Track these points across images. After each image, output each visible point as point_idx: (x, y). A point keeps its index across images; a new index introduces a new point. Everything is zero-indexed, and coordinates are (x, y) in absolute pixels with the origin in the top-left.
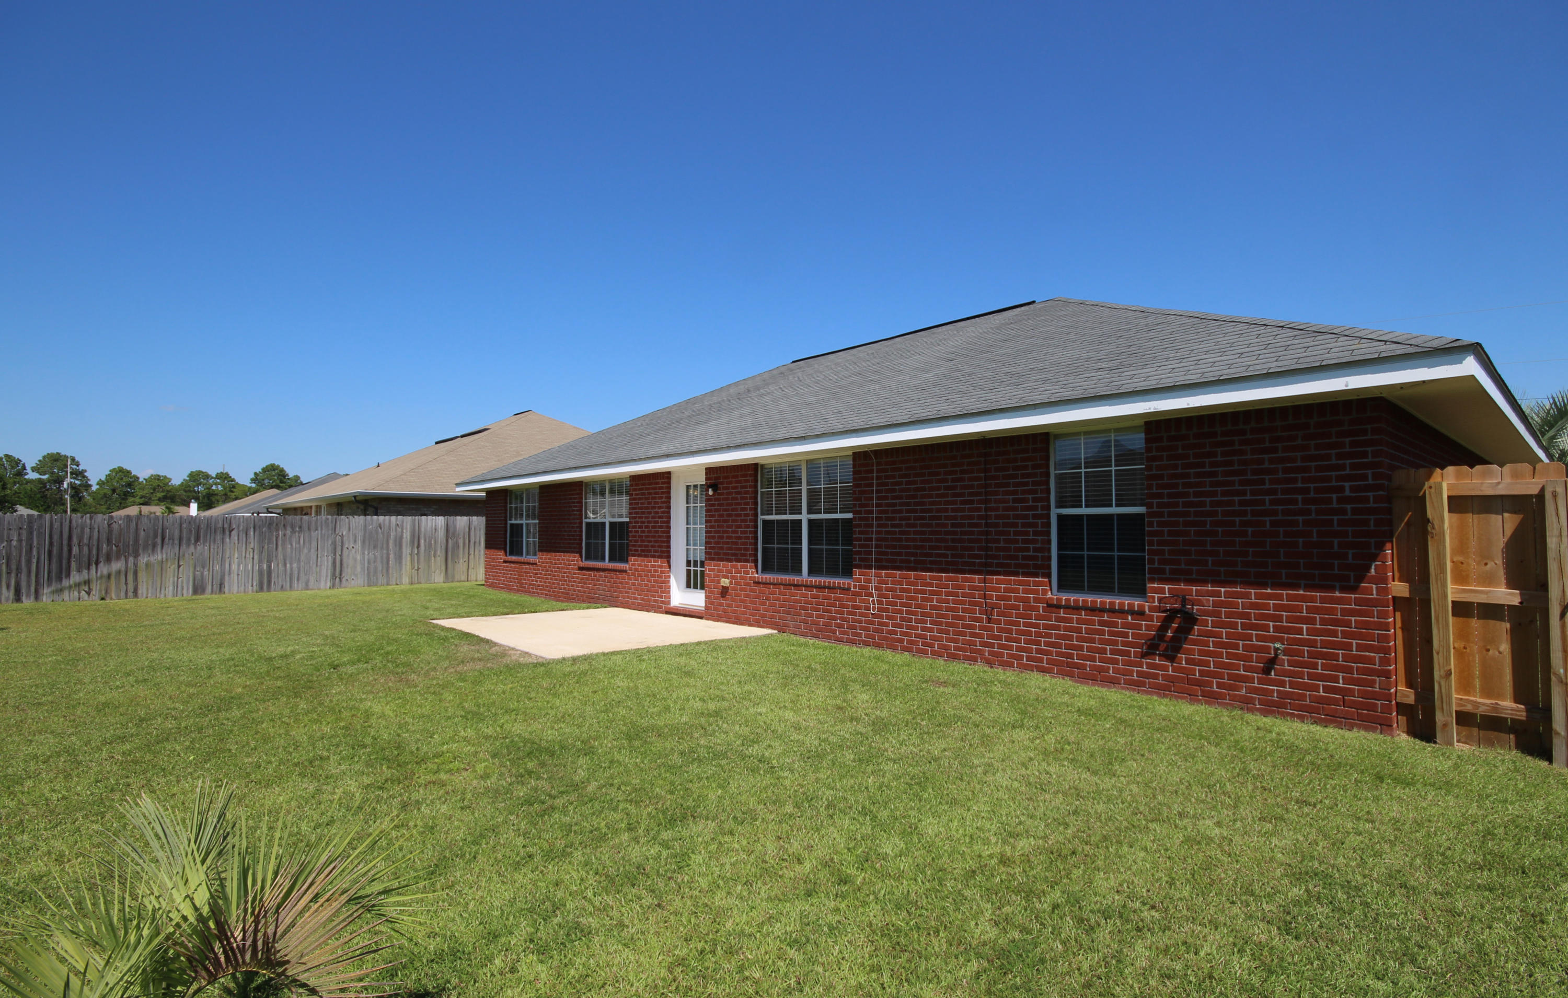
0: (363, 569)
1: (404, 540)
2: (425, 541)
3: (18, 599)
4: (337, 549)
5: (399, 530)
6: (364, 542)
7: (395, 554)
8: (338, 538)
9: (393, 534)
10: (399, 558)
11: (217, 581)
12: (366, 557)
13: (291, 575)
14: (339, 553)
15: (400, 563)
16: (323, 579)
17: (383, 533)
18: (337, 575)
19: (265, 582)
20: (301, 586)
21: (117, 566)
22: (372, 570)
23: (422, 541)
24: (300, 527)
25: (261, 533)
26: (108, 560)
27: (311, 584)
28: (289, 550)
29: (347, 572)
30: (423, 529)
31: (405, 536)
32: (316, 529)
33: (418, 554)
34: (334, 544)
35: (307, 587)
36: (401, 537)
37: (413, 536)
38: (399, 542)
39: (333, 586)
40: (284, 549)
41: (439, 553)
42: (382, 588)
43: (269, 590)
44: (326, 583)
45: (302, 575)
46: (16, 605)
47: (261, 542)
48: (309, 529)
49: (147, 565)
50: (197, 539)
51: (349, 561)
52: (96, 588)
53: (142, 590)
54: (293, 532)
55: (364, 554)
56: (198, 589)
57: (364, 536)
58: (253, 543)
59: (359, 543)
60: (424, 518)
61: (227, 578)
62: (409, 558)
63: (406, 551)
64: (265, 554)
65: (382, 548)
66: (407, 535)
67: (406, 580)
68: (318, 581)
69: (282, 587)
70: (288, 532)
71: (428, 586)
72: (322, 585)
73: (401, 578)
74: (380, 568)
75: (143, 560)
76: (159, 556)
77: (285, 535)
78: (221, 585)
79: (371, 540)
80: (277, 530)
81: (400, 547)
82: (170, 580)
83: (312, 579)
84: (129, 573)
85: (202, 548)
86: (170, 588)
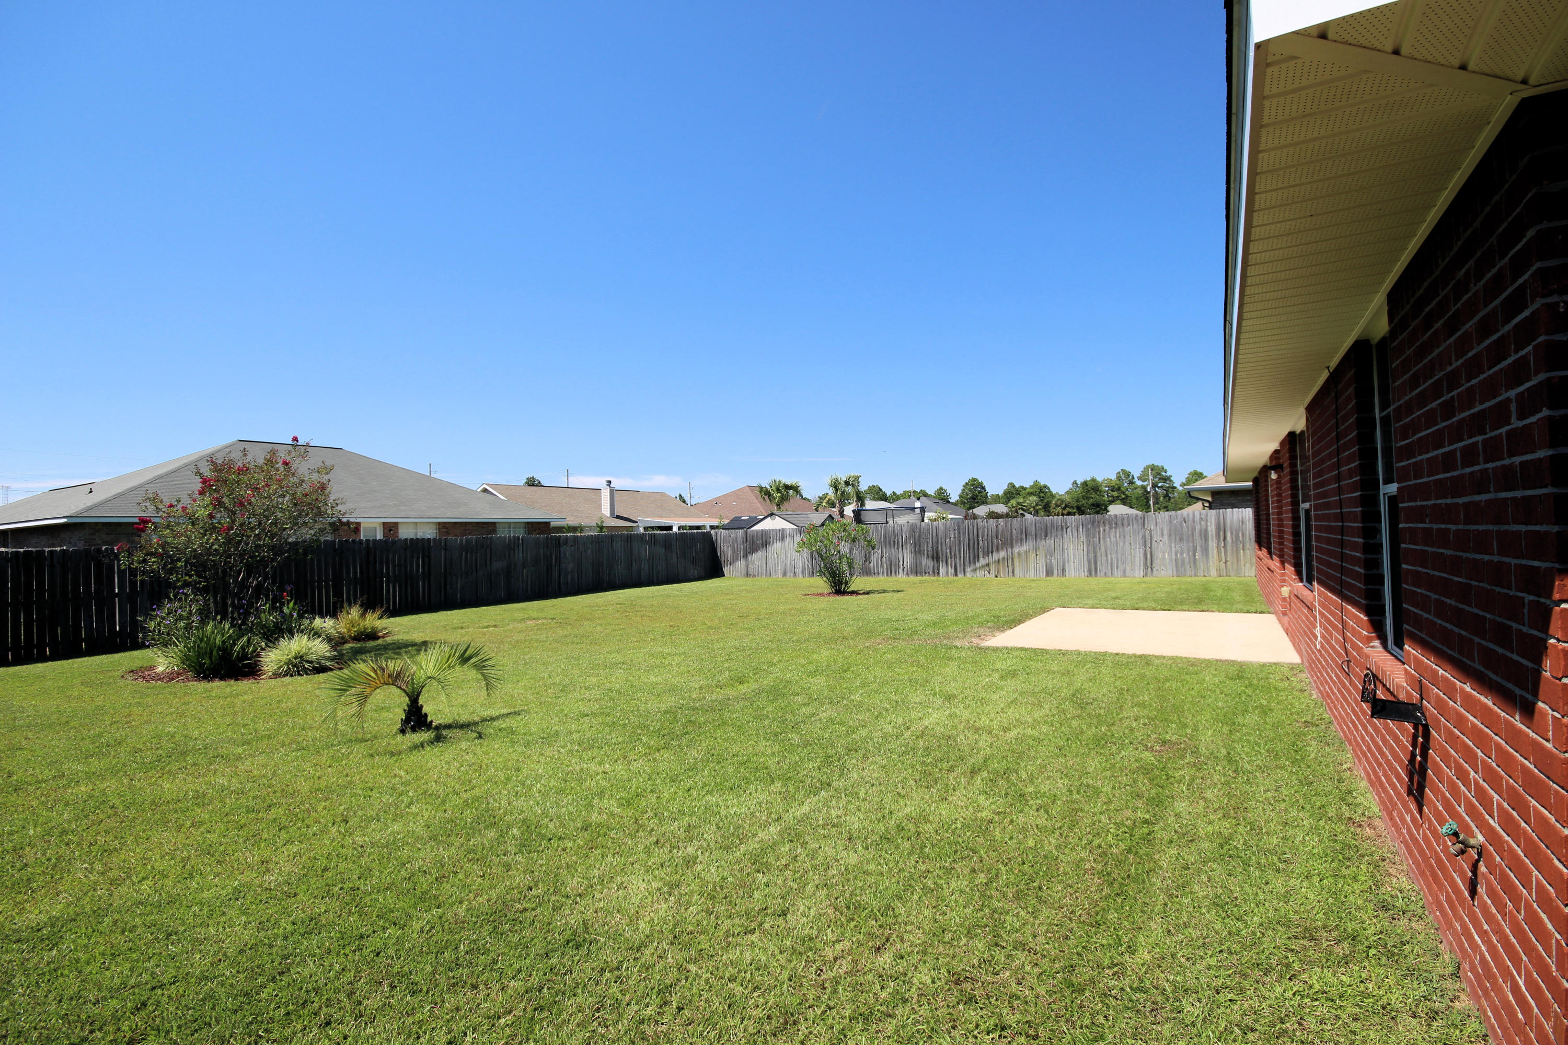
0: (1171, 560)
1: (1210, 533)
2: (1232, 533)
3: (956, 575)
4: (1147, 542)
5: (1203, 523)
6: (1170, 535)
7: (1201, 547)
8: (1147, 532)
9: (1198, 528)
10: (1206, 550)
11: (1060, 568)
12: (1173, 549)
13: (1112, 564)
14: (1148, 545)
15: (1207, 555)
16: (1137, 568)
17: (1188, 527)
18: (1149, 564)
19: (1093, 570)
20: (1120, 573)
21: (1002, 554)
22: (1180, 562)
23: (1228, 534)
24: (1116, 523)
25: (1087, 529)
26: (998, 550)
27: (1128, 573)
28: (1108, 542)
29: (1157, 563)
30: (1228, 522)
31: (1209, 529)
32: (1129, 525)
33: (1225, 547)
34: (1144, 537)
35: (1124, 575)
36: (1206, 531)
37: (1218, 529)
38: (1205, 535)
39: (1146, 575)
40: (1105, 542)
41: (1248, 546)
42: (1189, 579)
43: (1096, 576)
44: (1139, 572)
45: (1120, 564)
46: (956, 578)
47: (1088, 536)
48: (1123, 525)
49: (1019, 553)
50: (1046, 536)
51: (1158, 555)
52: (992, 568)
53: (1017, 572)
54: (1111, 528)
55: (1171, 546)
56: (1049, 573)
57: (1170, 530)
58: (1083, 538)
59: (1166, 537)
60: (1229, 510)
61: (1066, 565)
62: (1215, 552)
63: (1212, 544)
64: (1091, 547)
65: (1188, 541)
66: (1212, 529)
67: (1214, 572)
68: (1132, 569)
69: (1105, 574)
70: (1107, 528)
71: (1237, 579)
72: (1137, 572)
73: (1209, 570)
74: (1187, 560)
75: (1016, 550)
76: (1025, 548)
77: (1104, 531)
78: (1063, 570)
79: (1177, 535)
80: (1099, 527)
81: (1206, 540)
82: (1032, 565)
83: (1128, 568)
84: (1009, 560)
85: (1050, 542)
86: (1033, 571)
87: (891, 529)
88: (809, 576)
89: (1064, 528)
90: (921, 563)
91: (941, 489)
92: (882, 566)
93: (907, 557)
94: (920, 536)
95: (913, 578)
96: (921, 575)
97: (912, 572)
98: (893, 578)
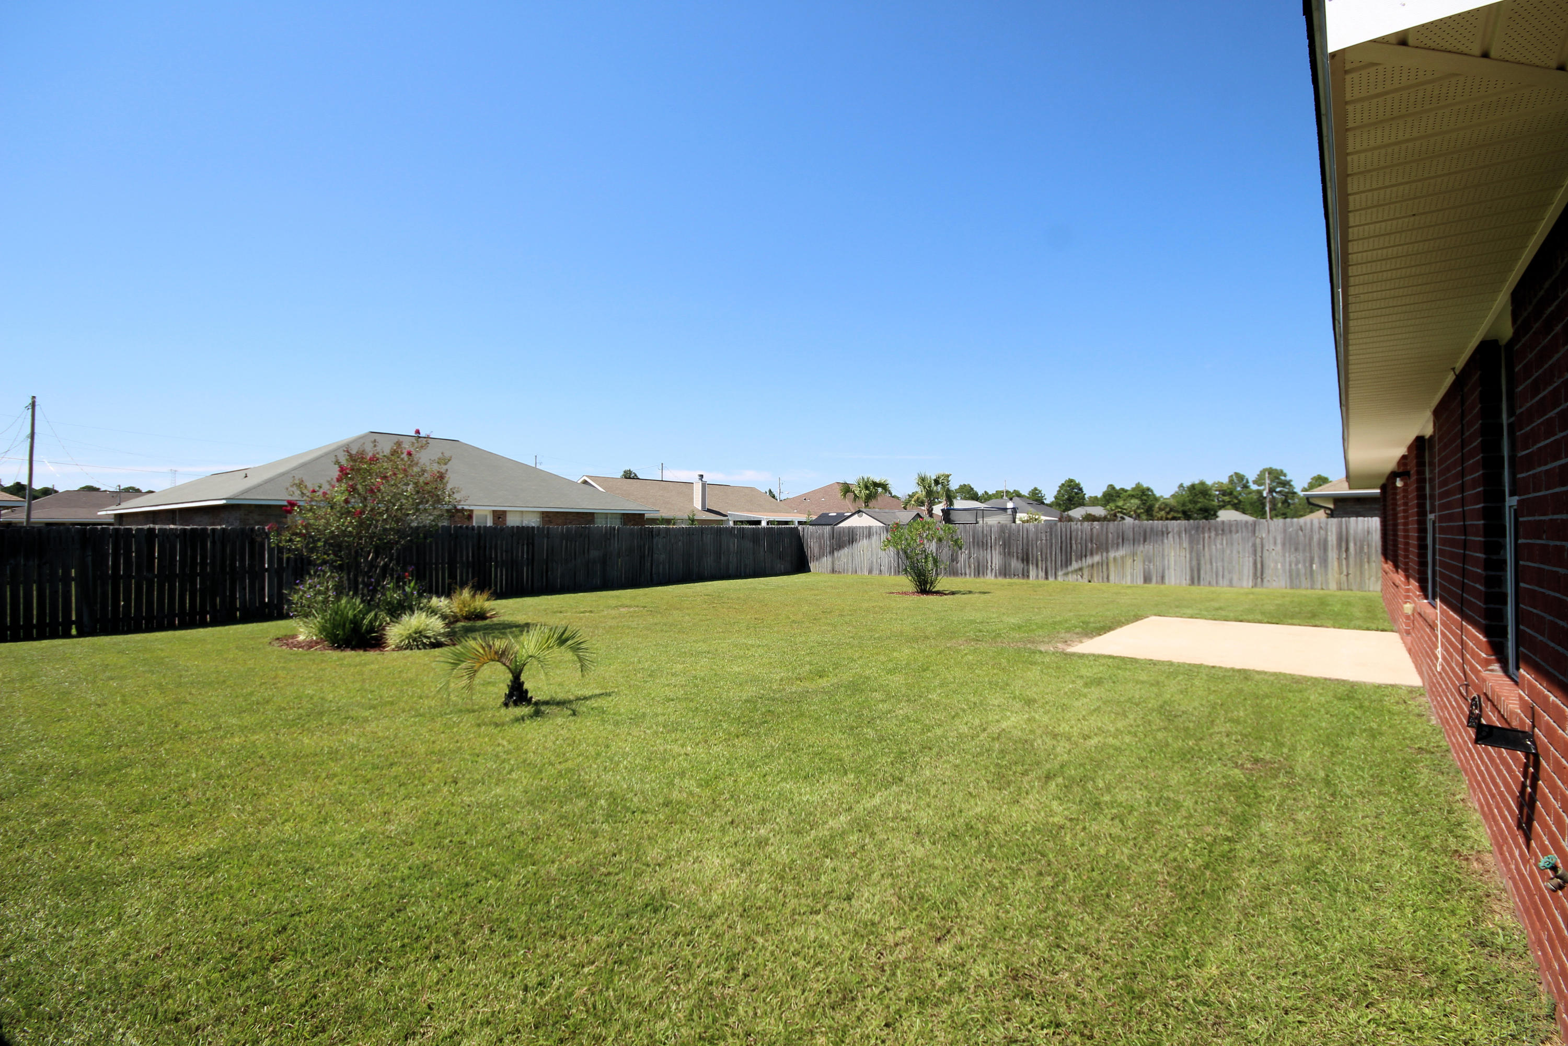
0: (1284, 570)
1: (1330, 543)
2: (1355, 544)
3: (1047, 578)
4: (1257, 551)
5: (1322, 532)
6: (1284, 545)
7: (1319, 557)
8: (1258, 541)
9: (1316, 538)
10: (1324, 562)
11: (1160, 575)
12: (1287, 560)
13: (1217, 572)
14: (1259, 554)
15: (1326, 567)
16: (1245, 578)
17: (1305, 536)
18: (1259, 573)
19: (1195, 578)
20: (1226, 582)
21: (1097, 558)
22: (1294, 574)
23: (1352, 545)
24: (1223, 530)
25: (1191, 535)
26: (1092, 554)
27: (1235, 582)
28: (1214, 550)
29: (1268, 573)
30: (1352, 532)
31: (1329, 538)
32: (1237, 532)
33: (1347, 558)
34: (1254, 545)
35: (1231, 585)
36: (1326, 541)
37: (1340, 539)
38: (1324, 545)
39: (1255, 585)
40: (1210, 549)
41: (1373, 558)
42: (1304, 592)
43: (1199, 584)
44: (1247, 583)
45: (1226, 573)
46: (1046, 582)
47: (1191, 542)
48: (1231, 532)
49: (1115, 559)
50: (1145, 541)
51: (1270, 564)
52: (1086, 572)
53: (1112, 578)
54: (1217, 535)
55: (1284, 556)
56: (1147, 579)
57: (1284, 538)
58: (1186, 544)
59: (1279, 547)
60: (1353, 519)
61: (1166, 572)
62: (1336, 564)
63: (1332, 555)
64: (1194, 554)
65: (1304, 550)
66: (1332, 539)
67: (1333, 586)
68: (1240, 579)
69: (1210, 583)
70: (1213, 534)
71: (1360, 594)
72: (1245, 584)
73: (1327, 583)
74: (1302, 571)
75: (1112, 555)
76: (1121, 552)
77: (1210, 537)
78: (1163, 578)
79: (1291, 543)
80: (1203, 533)
81: (1325, 549)
82: (1128, 571)
83: (1235, 578)
84: (1104, 565)
85: (1148, 548)
86: (1129, 577)
87: (980, 529)
88: (895, 574)
89: (1164, 533)
90: (1010, 565)
91: (1036, 489)
92: (970, 567)
93: (995, 559)
94: (1009, 537)
95: (1001, 580)
96: (1010, 577)
97: (1000, 574)
98: (981, 579)
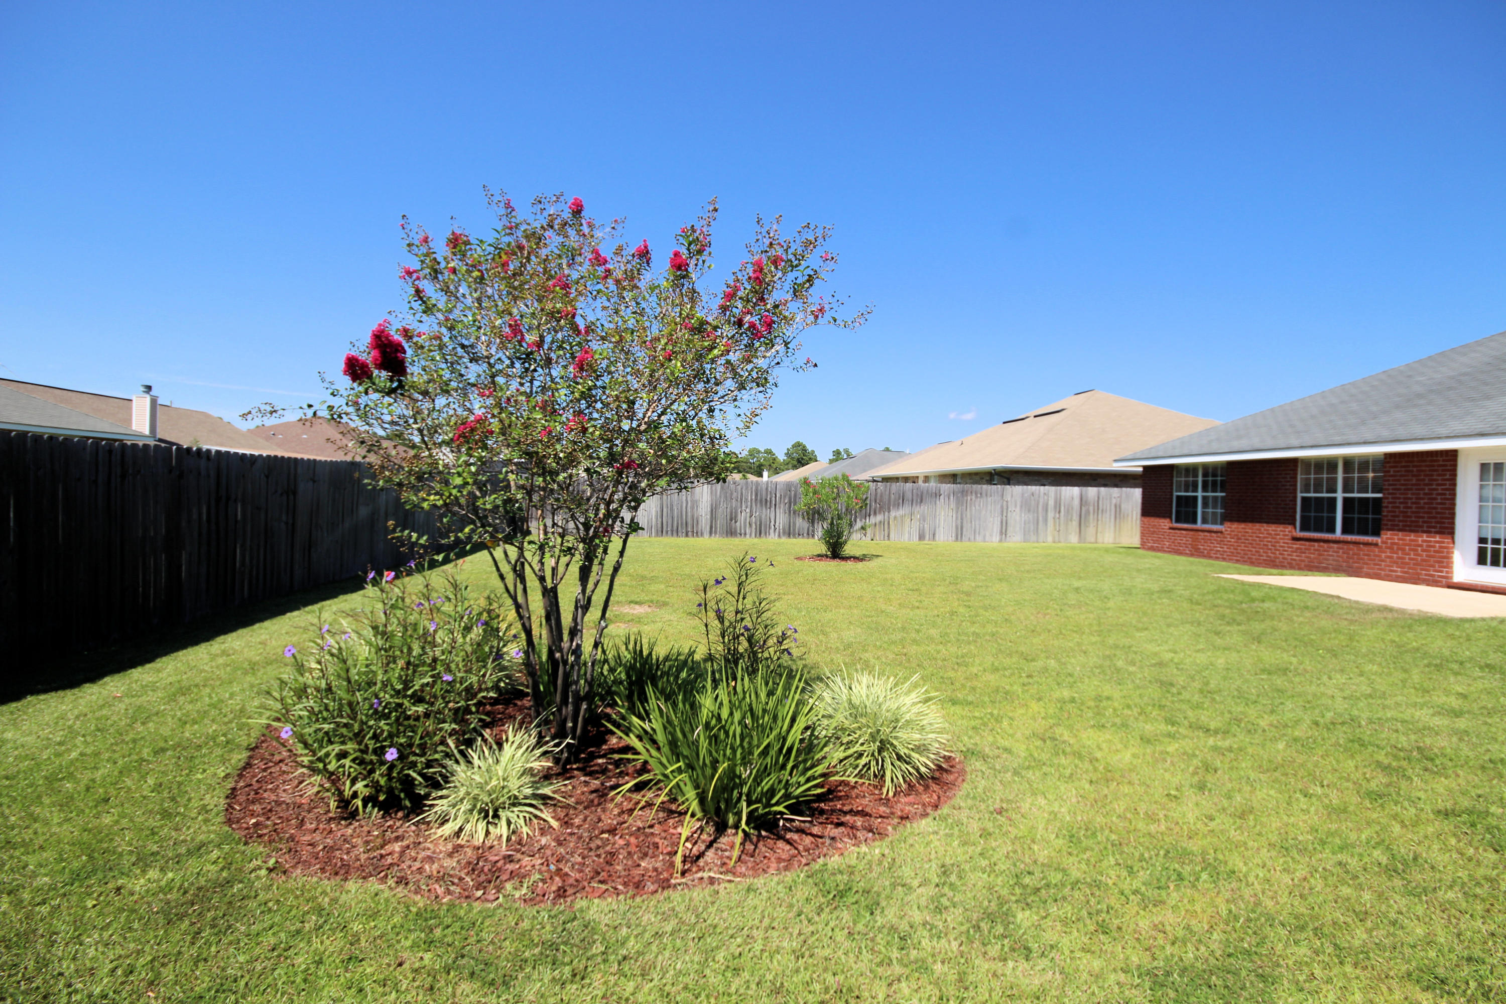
0: (1020, 527)
1: (1049, 507)
2: (1065, 508)
4: (1004, 511)
5: (1046, 497)
6: (1021, 507)
7: (1043, 517)
8: (1005, 504)
9: (1041, 501)
10: (1046, 520)
11: (932, 533)
12: (1023, 519)
13: (975, 530)
14: (1005, 514)
15: (1047, 525)
16: (995, 534)
17: (1035, 500)
18: (1004, 532)
19: (959, 535)
20: (981, 538)
21: (879, 518)
22: (1027, 530)
23: (1062, 509)
25: (958, 498)
26: (875, 514)
27: (987, 538)
28: (974, 511)
29: (1010, 529)
30: (1063, 498)
32: (991, 496)
33: (1059, 518)
34: (1002, 507)
35: (984, 540)
36: (1047, 505)
37: (1056, 502)
38: (1046, 508)
39: (1001, 541)
40: (971, 510)
42: (1032, 545)
43: (961, 540)
44: (996, 538)
45: (981, 530)
47: (958, 504)
48: (986, 495)
49: (895, 518)
50: (921, 501)
51: (1012, 523)
52: (869, 531)
53: (892, 536)
54: (977, 497)
55: (1021, 516)
56: (921, 537)
57: (1022, 502)
58: (953, 505)
59: (1019, 508)
60: (1064, 488)
61: (937, 530)
62: (1052, 522)
63: (1051, 515)
64: (959, 515)
65: (1034, 512)
66: (1051, 503)
67: (1050, 539)
68: (991, 535)
69: (969, 538)
70: (974, 497)
71: (1067, 545)
73: (1047, 537)
74: (1032, 528)
75: (893, 514)
76: (901, 512)
77: (971, 500)
78: (934, 535)
79: (1026, 505)
80: (967, 496)
81: (1047, 511)
82: (907, 529)
83: (988, 534)
84: (885, 525)
85: (924, 508)
86: (907, 535)
87: (764, 487)
89: (937, 495)
90: (794, 524)
92: (750, 525)
93: (781, 518)
94: (795, 496)
95: (784, 540)
96: (794, 537)
97: (784, 533)
98: (763, 539)
